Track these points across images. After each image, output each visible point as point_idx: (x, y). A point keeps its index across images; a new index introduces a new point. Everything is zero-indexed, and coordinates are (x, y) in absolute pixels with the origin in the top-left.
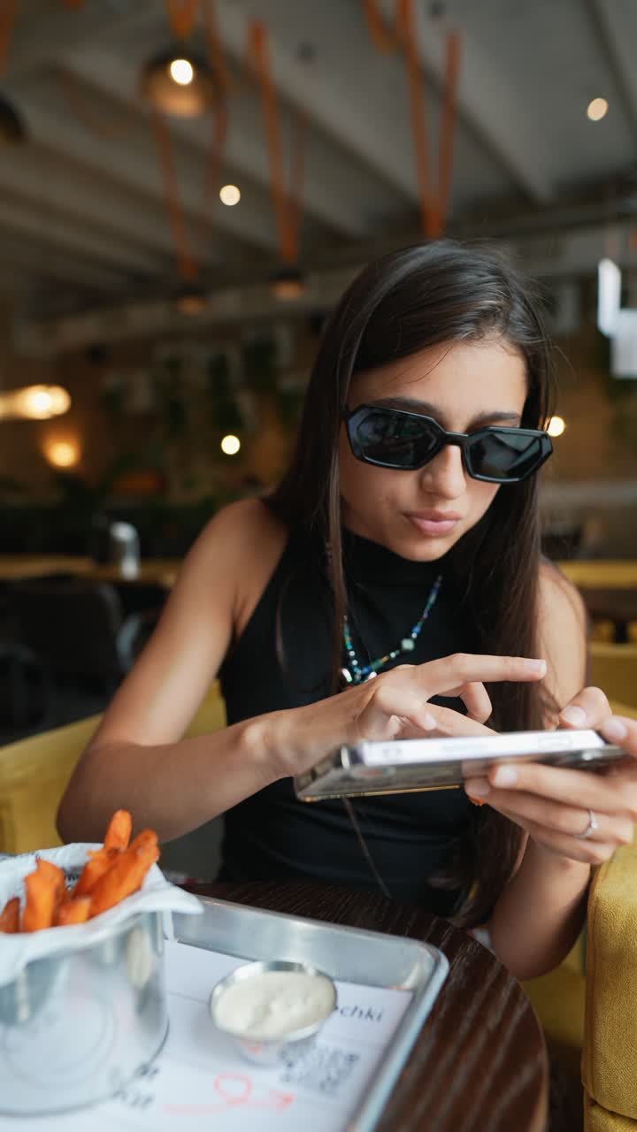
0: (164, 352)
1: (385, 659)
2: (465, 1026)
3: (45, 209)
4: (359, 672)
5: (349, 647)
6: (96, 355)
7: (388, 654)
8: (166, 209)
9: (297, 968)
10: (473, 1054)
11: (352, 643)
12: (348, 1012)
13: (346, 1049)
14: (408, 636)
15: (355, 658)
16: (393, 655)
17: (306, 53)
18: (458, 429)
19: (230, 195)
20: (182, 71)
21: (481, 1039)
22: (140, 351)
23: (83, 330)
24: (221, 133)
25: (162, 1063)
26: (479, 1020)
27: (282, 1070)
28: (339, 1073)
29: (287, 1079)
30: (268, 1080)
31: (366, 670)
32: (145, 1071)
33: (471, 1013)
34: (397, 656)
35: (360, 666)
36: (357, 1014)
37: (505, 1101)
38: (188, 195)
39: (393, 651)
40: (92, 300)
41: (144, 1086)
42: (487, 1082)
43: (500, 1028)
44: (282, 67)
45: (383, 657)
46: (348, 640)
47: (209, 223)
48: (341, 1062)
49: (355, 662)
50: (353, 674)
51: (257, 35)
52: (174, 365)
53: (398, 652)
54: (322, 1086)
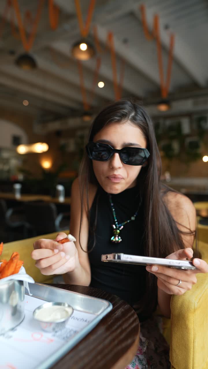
0: (79, 133)
1: (126, 222)
2: (116, 327)
3: (44, 89)
4: (118, 226)
5: (115, 218)
6: (58, 134)
7: (127, 221)
8: (80, 89)
9: (63, 304)
10: (115, 334)
11: (116, 217)
12: (79, 320)
13: (75, 329)
14: (133, 216)
15: (117, 221)
16: (128, 221)
17: (125, 41)
18: (119, 148)
19: (101, 85)
20: (83, 47)
21: (119, 331)
22: (71, 133)
23: (55, 126)
24: (98, 66)
25: (19, 328)
26: (121, 326)
27: (53, 333)
28: (71, 335)
29: (54, 335)
30: (49, 336)
31: (120, 225)
32: (13, 329)
33: (119, 324)
34: (129, 222)
35: (118, 224)
36: (82, 320)
37: (120, 347)
38: (87, 84)
39: (129, 220)
40: (58, 117)
41: (11, 333)
42: (116, 342)
43: (126, 328)
44: (118, 46)
45: (125, 222)
46: (115, 216)
47: (94, 93)
48: (72, 332)
49: (117, 223)
50: (116, 226)
51: (110, 36)
52: (82, 137)
53: (130, 220)
54: (64, 338)
